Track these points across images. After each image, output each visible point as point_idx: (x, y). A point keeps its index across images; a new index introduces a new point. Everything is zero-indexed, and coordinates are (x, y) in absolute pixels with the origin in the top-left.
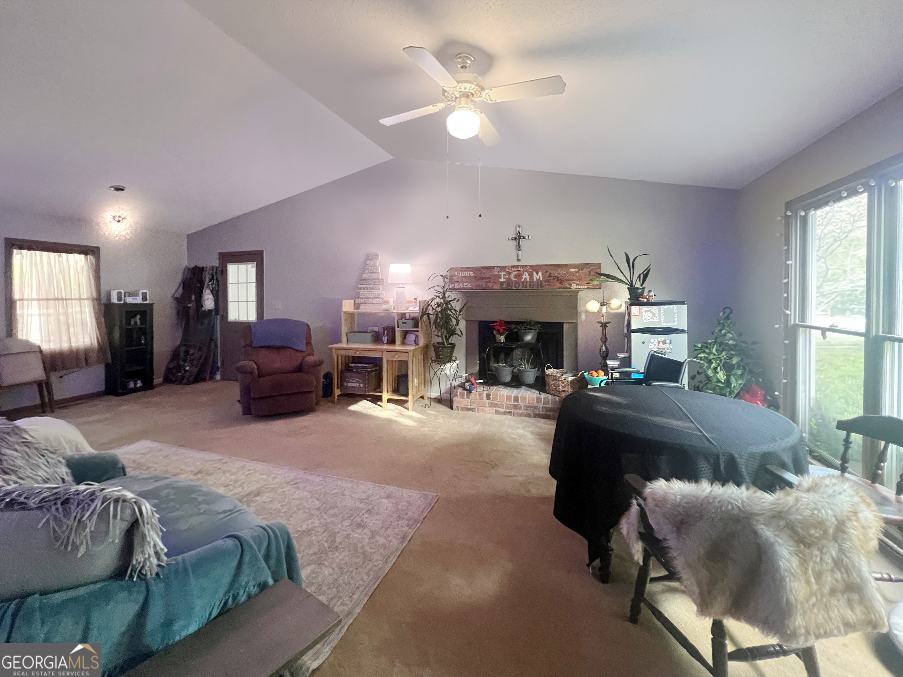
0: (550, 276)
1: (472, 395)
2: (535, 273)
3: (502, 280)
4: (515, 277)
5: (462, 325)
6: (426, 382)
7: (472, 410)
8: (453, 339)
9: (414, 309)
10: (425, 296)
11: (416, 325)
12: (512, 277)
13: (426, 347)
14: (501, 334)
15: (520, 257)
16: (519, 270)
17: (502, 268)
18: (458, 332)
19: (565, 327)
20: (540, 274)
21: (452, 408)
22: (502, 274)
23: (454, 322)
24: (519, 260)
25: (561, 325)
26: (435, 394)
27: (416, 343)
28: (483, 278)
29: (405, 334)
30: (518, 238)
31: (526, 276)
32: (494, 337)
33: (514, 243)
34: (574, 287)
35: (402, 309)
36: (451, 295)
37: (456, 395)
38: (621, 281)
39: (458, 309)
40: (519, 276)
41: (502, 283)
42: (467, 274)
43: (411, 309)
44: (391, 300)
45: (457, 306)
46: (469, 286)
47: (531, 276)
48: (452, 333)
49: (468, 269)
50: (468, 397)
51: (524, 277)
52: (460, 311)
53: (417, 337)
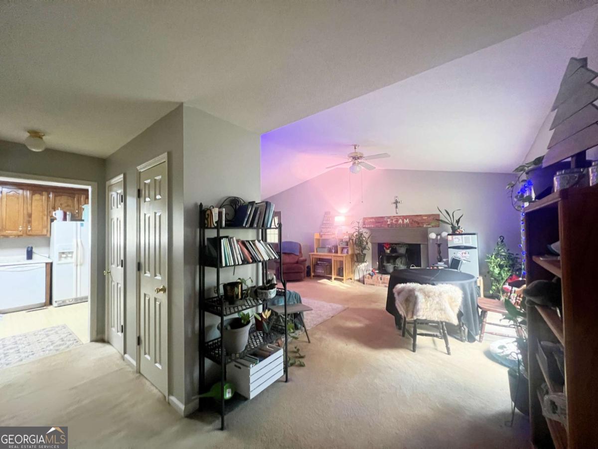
0: (413, 221)
1: (373, 278)
2: (405, 220)
3: (389, 223)
4: (395, 221)
5: (370, 245)
6: (353, 272)
7: (373, 285)
8: (365, 252)
9: (346, 237)
10: (351, 231)
11: (347, 245)
12: (394, 221)
13: (352, 255)
14: (388, 249)
15: (398, 212)
16: (397, 218)
17: (389, 217)
18: (367, 248)
19: (422, 246)
20: (408, 220)
21: (364, 284)
22: (389, 220)
23: (365, 243)
24: (397, 213)
25: (419, 245)
26: (357, 278)
27: (347, 253)
28: (379, 222)
29: (343, 249)
30: (396, 202)
31: (400, 221)
32: (385, 251)
33: (395, 205)
34: (425, 226)
35: (341, 237)
36: (363, 231)
37: (366, 278)
38: (448, 223)
39: (367, 237)
40: (397, 221)
41: (389, 225)
42: (372, 220)
43: (345, 237)
44: (336, 233)
45: (366, 236)
46: (373, 226)
47: (403, 221)
48: (365, 248)
49: (372, 218)
50: (371, 278)
51: (399, 222)
52: (368, 238)
53: (348, 250)
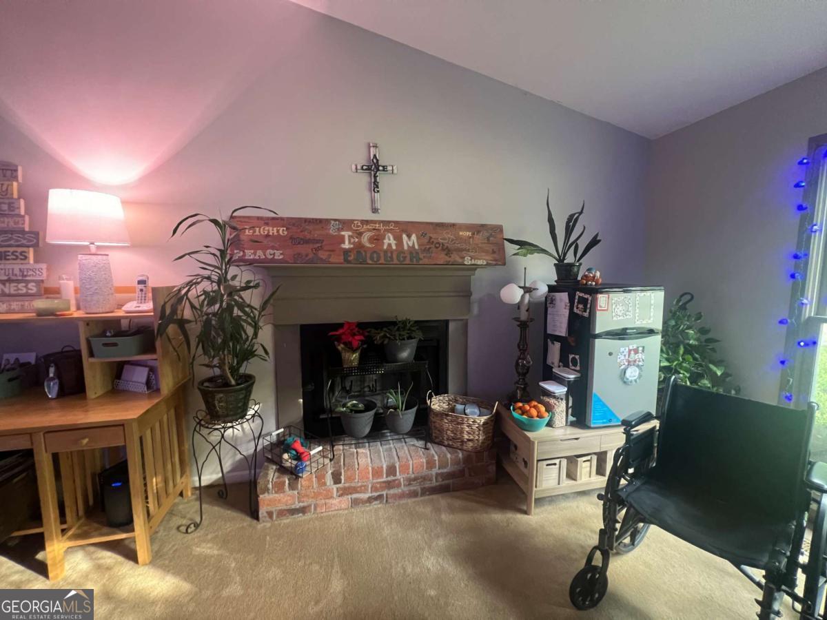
0: (430, 241)
1: (302, 483)
2: (404, 236)
3: (346, 245)
4: (371, 240)
5: (266, 336)
6: (186, 461)
7: (303, 510)
8: (246, 368)
9: (140, 307)
10: (170, 276)
11: (149, 347)
12: (365, 240)
13: (181, 393)
14: (354, 351)
15: (378, 205)
16: (379, 229)
17: (346, 224)
18: (260, 352)
19: (452, 326)
20: (414, 237)
21: (255, 515)
22: (346, 234)
23: (249, 330)
24: (375, 210)
25: (447, 322)
26: (210, 476)
27: (152, 386)
28: (308, 241)
29: (117, 371)
30: (374, 168)
31: (389, 240)
32: (339, 354)
33: (364, 179)
34: (468, 261)
35: (102, 309)
36: (239, 276)
37: (266, 490)
38: (551, 255)
39: (256, 303)
40: (377, 239)
41: (346, 252)
42: (273, 231)
43: (131, 306)
44: (69, 286)
45: (253, 298)
46: (278, 255)
47: (399, 239)
48: (248, 354)
49: (276, 221)
50: (292, 487)
51: (386, 241)
52: (263, 307)
53: (152, 370)
